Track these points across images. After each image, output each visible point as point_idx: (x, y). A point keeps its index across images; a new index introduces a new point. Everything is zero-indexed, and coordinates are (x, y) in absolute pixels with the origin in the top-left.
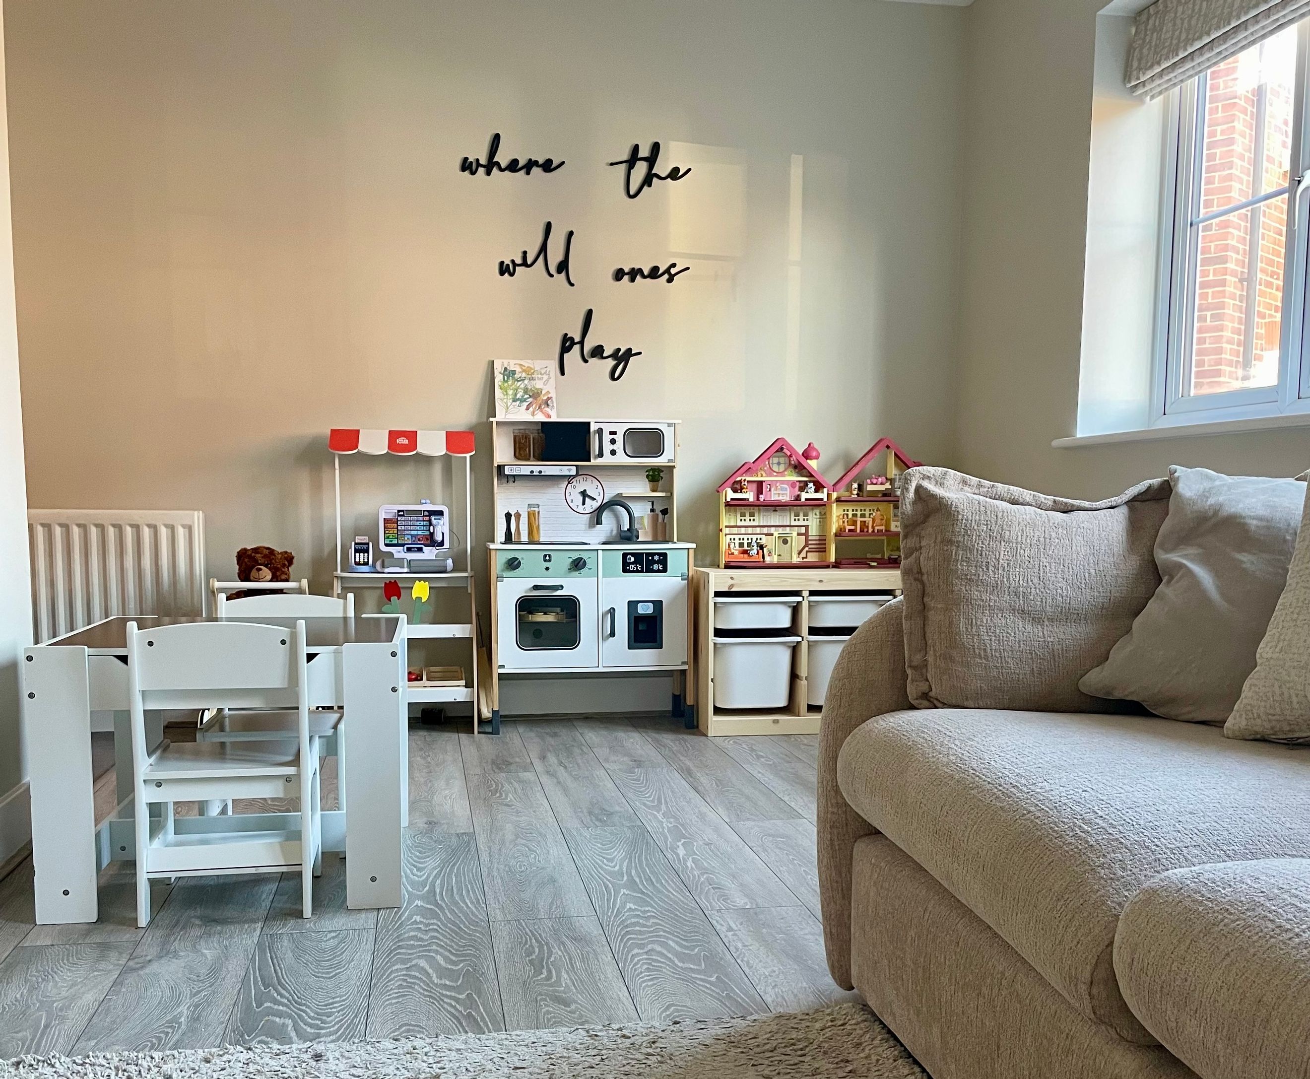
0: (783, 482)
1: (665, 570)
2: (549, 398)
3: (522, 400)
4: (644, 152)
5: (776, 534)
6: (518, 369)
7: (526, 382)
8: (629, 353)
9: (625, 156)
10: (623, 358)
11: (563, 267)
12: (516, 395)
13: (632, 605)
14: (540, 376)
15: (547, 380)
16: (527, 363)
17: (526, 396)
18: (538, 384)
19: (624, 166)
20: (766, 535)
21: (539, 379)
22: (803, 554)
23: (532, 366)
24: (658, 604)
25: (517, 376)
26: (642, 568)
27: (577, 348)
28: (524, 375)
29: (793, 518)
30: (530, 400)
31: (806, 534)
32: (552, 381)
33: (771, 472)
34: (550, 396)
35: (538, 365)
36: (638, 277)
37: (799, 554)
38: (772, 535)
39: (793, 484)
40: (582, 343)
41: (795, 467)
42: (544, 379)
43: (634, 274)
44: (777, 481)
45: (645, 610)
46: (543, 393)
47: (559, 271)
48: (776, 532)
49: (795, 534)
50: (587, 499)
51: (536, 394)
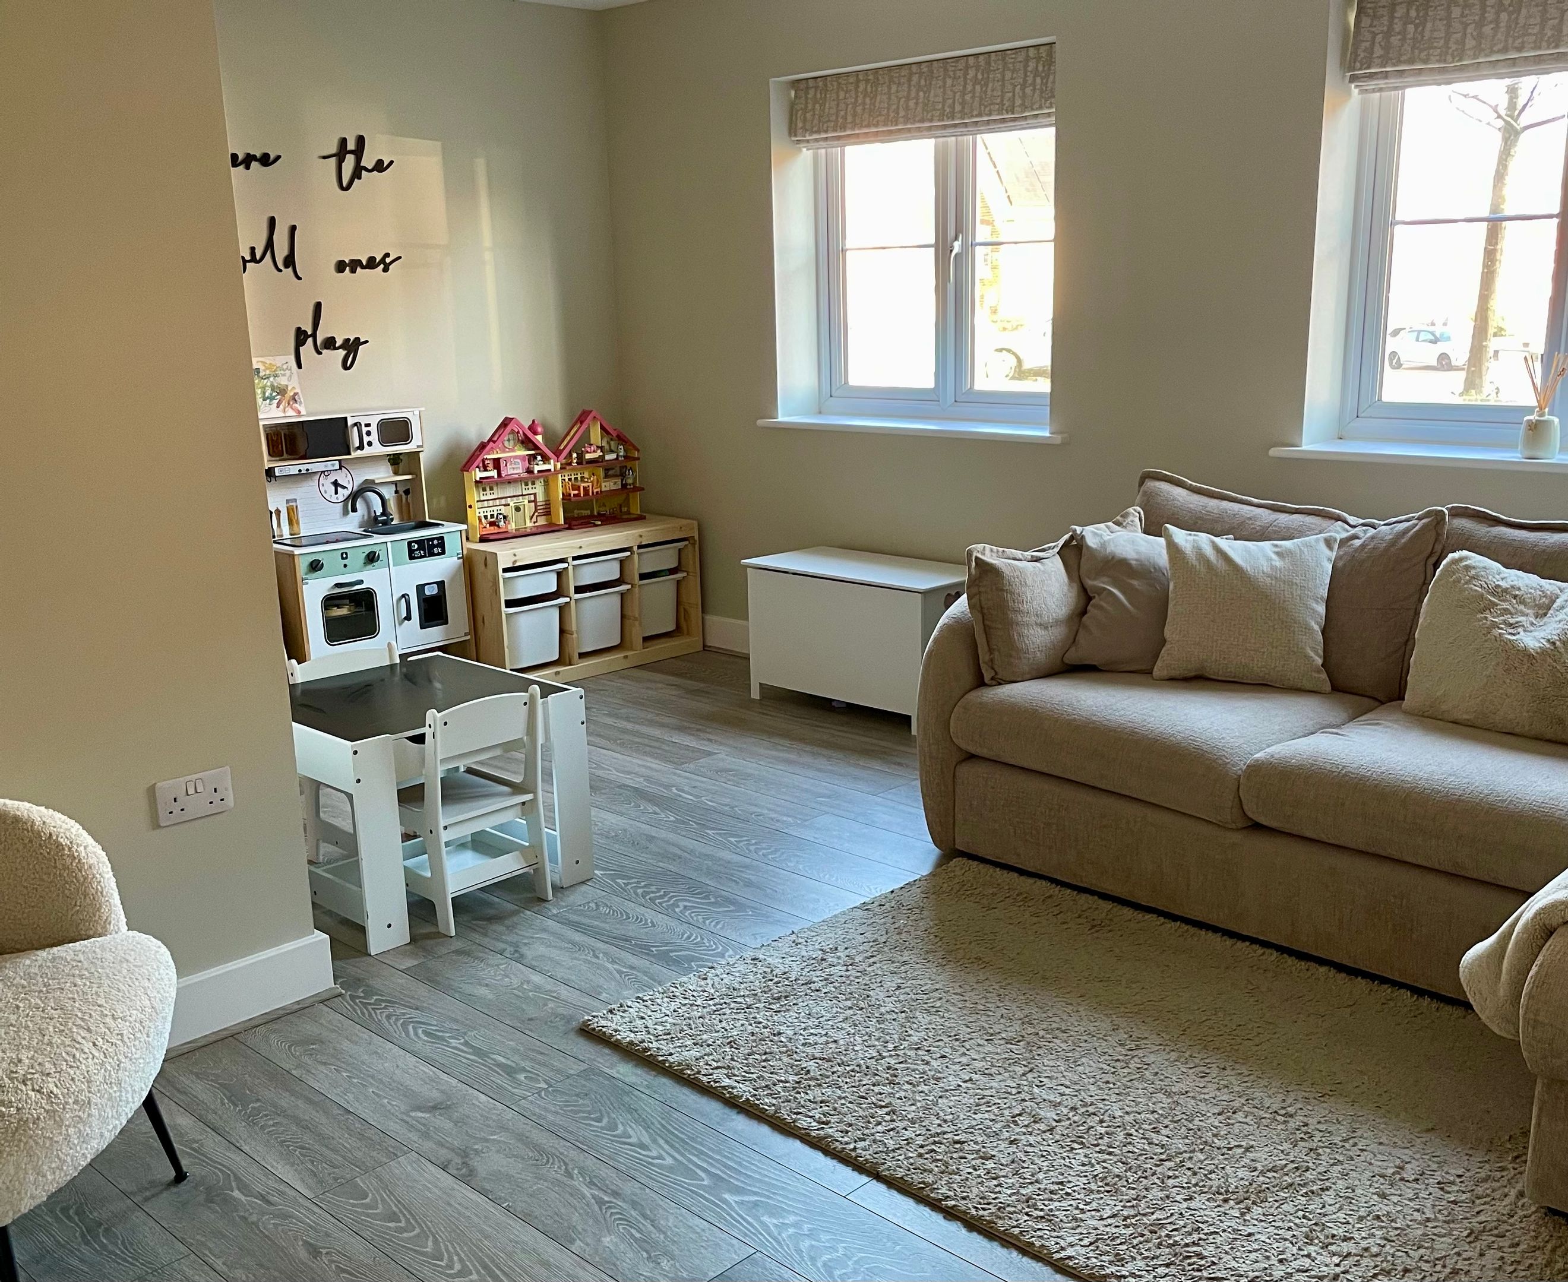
0: (516, 457)
1: (443, 553)
2: (296, 394)
3: (272, 398)
4: (351, 146)
5: (512, 504)
6: (262, 368)
7: (272, 379)
8: (358, 342)
9: (334, 150)
10: (352, 347)
11: (290, 261)
12: (264, 393)
13: (420, 588)
14: (282, 372)
15: (291, 376)
16: (268, 360)
17: (275, 394)
18: (283, 381)
19: (333, 160)
20: (505, 505)
21: (284, 375)
22: (534, 519)
23: (274, 363)
24: (441, 584)
25: (261, 374)
26: (425, 553)
27: (310, 340)
28: (268, 372)
29: (524, 487)
30: (278, 397)
31: (535, 501)
32: (295, 377)
33: (504, 449)
34: (296, 391)
35: (279, 361)
36: (359, 269)
37: (531, 518)
38: (509, 505)
39: (522, 458)
40: (314, 335)
41: (522, 442)
42: (288, 375)
43: (355, 264)
44: (511, 457)
45: (431, 591)
46: (289, 389)
47: (286, 266)
48: (512, 503)
49: (526, 502)
50: (339, 488)
51: (282, 391)
